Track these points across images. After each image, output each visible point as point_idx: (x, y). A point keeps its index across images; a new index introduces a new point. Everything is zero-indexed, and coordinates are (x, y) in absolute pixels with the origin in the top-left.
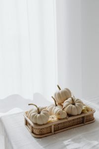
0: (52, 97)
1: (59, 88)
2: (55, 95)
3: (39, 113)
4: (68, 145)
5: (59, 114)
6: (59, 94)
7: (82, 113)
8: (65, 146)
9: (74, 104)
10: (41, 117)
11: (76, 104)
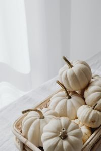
0: (58, 82)
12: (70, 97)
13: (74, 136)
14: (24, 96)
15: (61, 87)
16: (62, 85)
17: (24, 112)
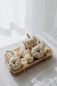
0: (23, 43)
1: (28, 36)
2: (26, 42)
3: (14, 63)
4: (34, 83)
5: (28, 60)
6: (28, 42)
7: (45, 55)
8: (32, 84)
9: (39, 52)
10: (15, 66)
11: (41, 51)
12: (27, 49)
13: (17, 64)
14: (15, 43)
15: (24, 45)
16: (25, 44)
17: (7, 52)
